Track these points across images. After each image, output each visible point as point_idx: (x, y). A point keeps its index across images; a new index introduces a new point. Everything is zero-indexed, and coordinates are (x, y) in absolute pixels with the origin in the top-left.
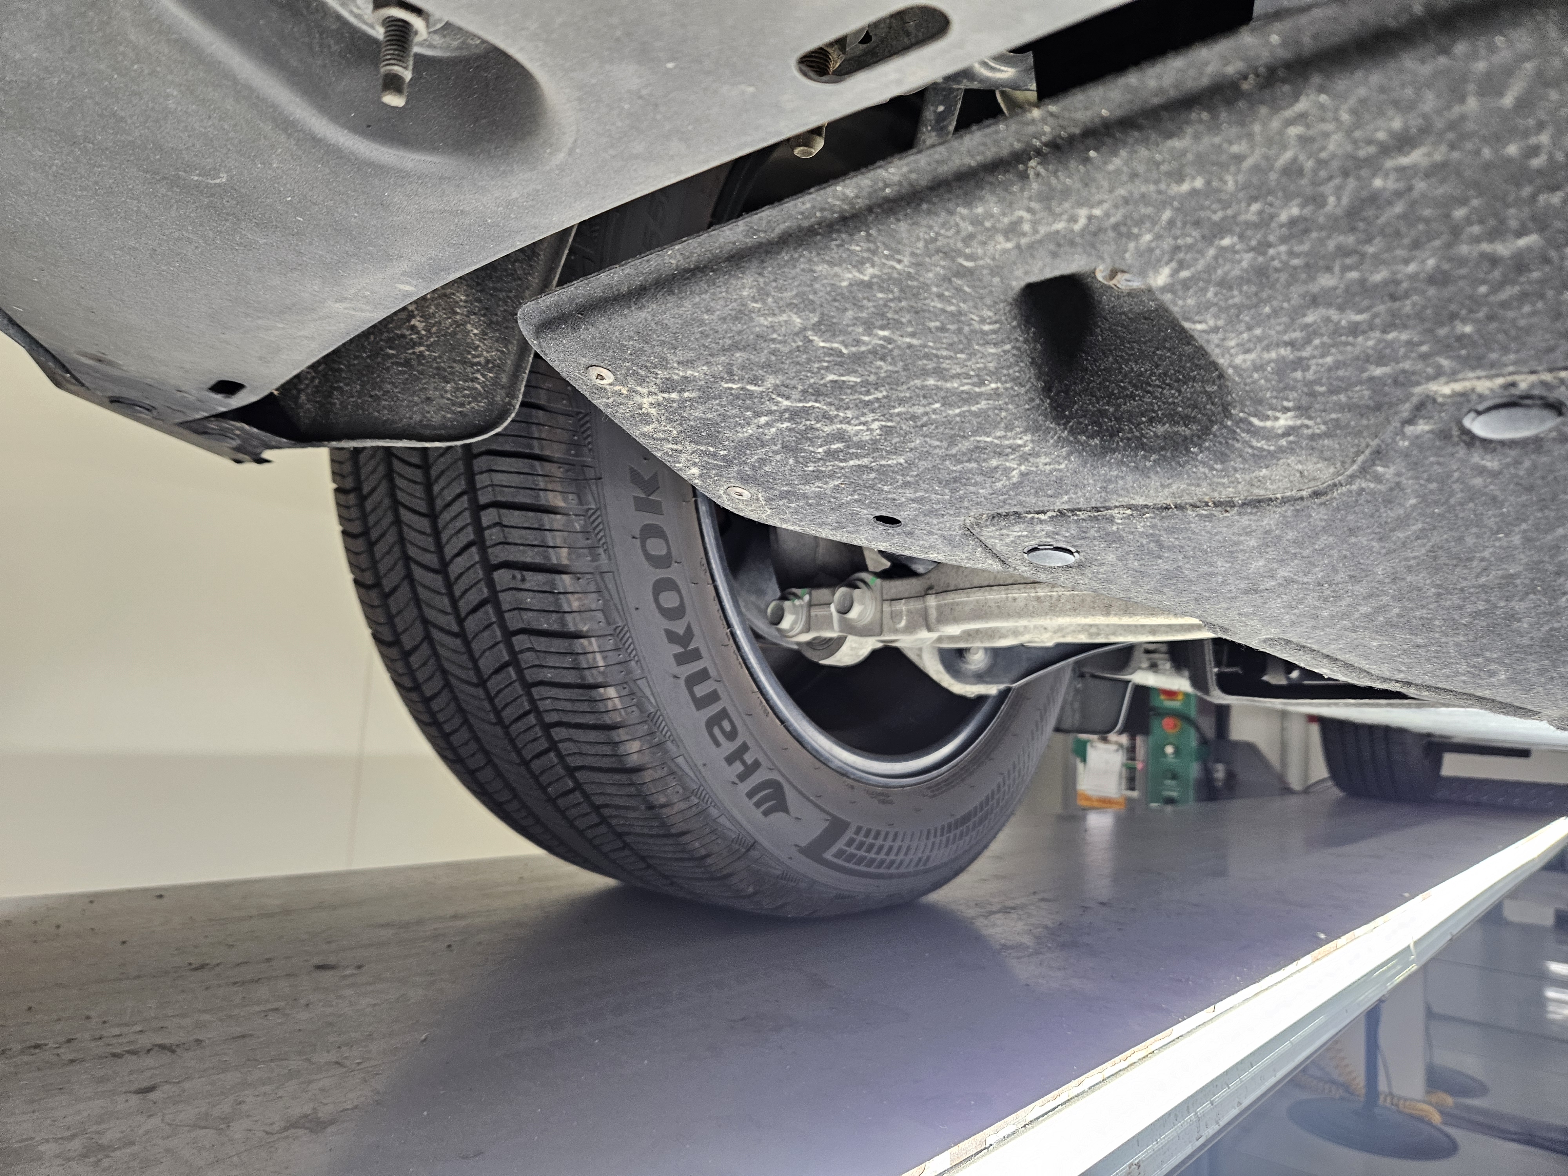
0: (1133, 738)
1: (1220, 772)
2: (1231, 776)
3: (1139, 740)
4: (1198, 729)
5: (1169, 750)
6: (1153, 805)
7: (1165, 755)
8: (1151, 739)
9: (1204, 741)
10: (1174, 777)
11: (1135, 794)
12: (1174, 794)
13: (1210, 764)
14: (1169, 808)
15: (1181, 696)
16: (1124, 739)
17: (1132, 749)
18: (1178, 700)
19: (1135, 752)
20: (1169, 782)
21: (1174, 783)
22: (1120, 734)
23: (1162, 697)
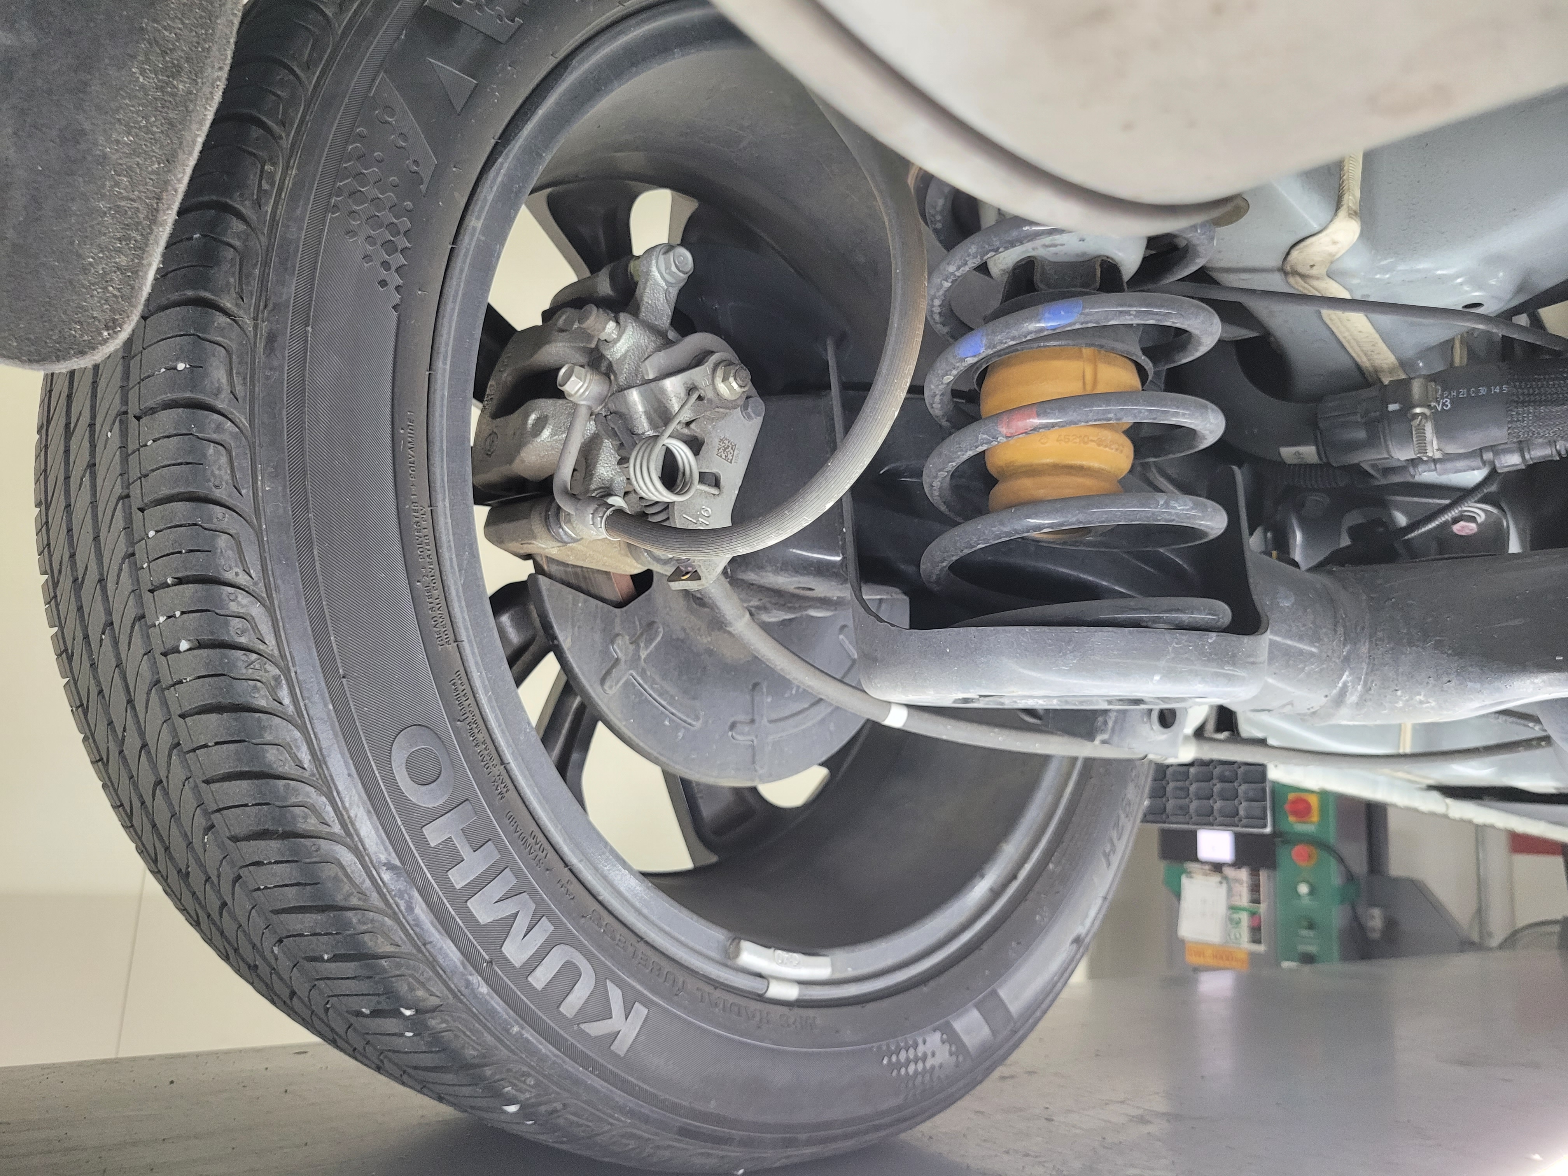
0: (1254, 873)
1: (1375, 919)
2: (1391, 924)
3: (1263, 875)
4: (1341, 860)
5: (1303, 889)
6: (1286, 964)
7: (1299, 896)
8: (1279, 874)
9: (1350, 877)
10: (1311, 926)
11: (1261, 949)
12: (1312, 949)
13: (1360, 910)
14: (1307, 969)
15: (1315, 817)
16: (1243, 874)
17: (1255, 888)
18: (1312, 823)
19: (1259, 891)
20: (1305, 932)
21: (1311, 933)
22: (1239, 868)
23: (1291, 819)
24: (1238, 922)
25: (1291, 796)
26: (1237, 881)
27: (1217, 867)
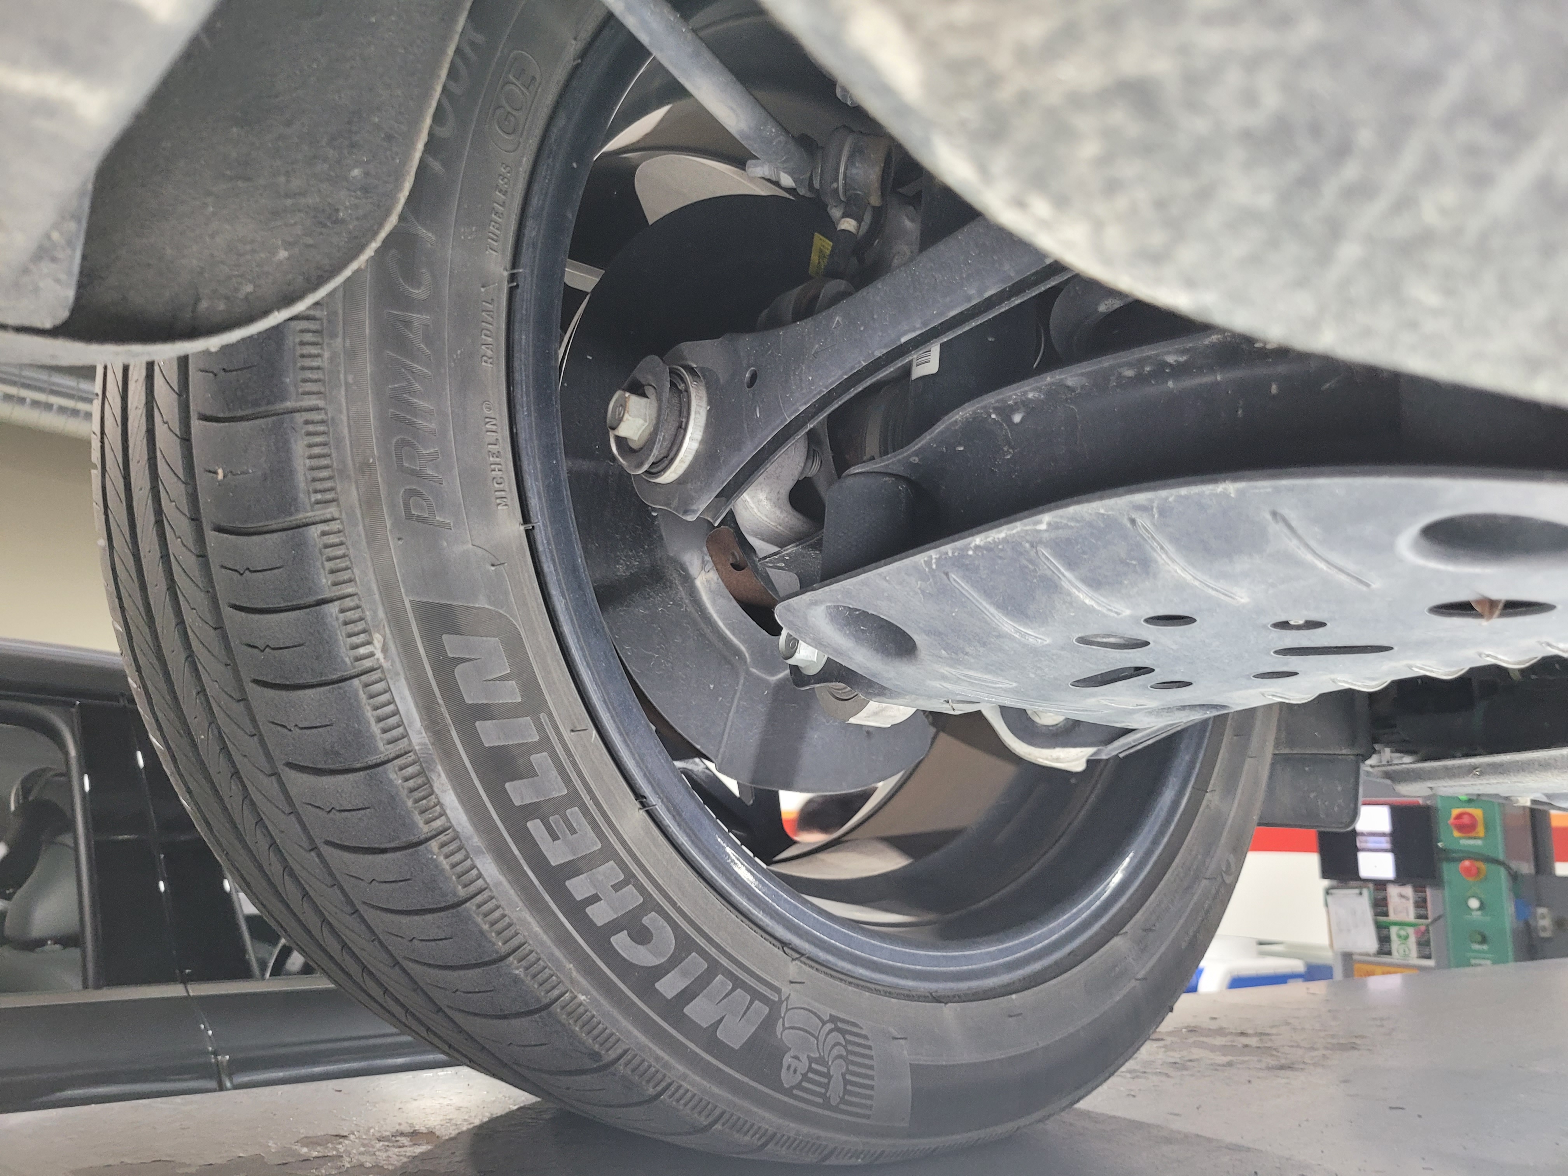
0: (1419, 888)
1: (1544, 918)
3: (1429, 892)
4: (1509, 871)
5: (1474, 903)
7: (1469, 911)
8: (1447, 891)
10: (1483, 941)
11: (1430, 963)
13: (1530, 910)
15: (1481, 831)
16: (1408, 891)
17: (1421, 904)
18: (1475, 838)
19: (1426, 908)
20: (1476, 947)
21: (1485, 947)
22: (1403, 884)
23: (1456, 834)
24: (1407, 937)
25: (1455, 812)
26: (1402, 896)
27: (1380, 885)
